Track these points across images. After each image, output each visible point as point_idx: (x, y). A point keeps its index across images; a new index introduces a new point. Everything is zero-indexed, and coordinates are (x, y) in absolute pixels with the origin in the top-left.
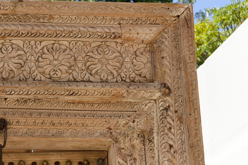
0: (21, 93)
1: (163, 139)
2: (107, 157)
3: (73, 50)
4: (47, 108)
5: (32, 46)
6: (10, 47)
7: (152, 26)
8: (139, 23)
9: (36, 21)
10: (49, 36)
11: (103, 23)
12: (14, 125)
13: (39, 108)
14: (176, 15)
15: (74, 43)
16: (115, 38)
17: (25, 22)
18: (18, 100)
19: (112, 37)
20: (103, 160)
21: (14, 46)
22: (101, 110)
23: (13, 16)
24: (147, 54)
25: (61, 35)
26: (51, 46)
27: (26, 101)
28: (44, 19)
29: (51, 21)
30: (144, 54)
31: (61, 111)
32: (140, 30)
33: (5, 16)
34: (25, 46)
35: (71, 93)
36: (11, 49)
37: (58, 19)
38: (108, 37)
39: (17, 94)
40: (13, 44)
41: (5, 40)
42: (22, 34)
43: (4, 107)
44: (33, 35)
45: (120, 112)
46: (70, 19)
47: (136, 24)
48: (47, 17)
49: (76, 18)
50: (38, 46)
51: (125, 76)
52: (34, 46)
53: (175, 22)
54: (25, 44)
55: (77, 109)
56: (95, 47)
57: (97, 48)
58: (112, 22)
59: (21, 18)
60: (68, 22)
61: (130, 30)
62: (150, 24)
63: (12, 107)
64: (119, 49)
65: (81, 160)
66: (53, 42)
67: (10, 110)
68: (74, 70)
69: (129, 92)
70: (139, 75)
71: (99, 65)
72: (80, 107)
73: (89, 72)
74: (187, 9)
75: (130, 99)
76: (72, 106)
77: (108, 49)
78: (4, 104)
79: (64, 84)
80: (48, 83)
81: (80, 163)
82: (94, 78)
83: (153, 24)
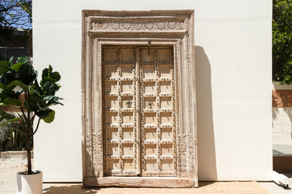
0: (153, 33)
1: (186, 44)
2: (173, 47)
3: (165, 22)
4: (159, 37)
8: (181, 14)
9: (156, 15)
10: (159, 19)
11: (172, 15)
12: (152, 41)
13: (157, 36)
14: (190, 12)
15: (165, 20)
16: (175, 19)
18: (152, 35)
22: (171, 37)
24: (183, 22)
25: (162, 19)
26: (160, 21)
27: (154, 35)
29: (160, 15)
31: (162, 37)
32: (181, 17)
33: (149, 14)
34: (154, 21)
35: (165, 33)
36: (150, 22)
38: (173, 18)
41: (149, 20)
42: (153, 18)
44: (155, 19)
45: (176, 37)
46: (164, 14)
48: (158, 14)
51: (177, 29)
52: (156, 21)
53: (190, 14)
56: (170, 21)
58: (174, 15)
59: (152, 14)
61: (179, 17)
62: (183, 15)
64: (176, 21)
67: (151, 37)
68: (165, 27)
69: (178, 33)
70: (181, 28)
71: (171, 26)
72: (167, 36)
73: (169, 27)
74: (193, 11)
75: (178, 34)
76: (165, 36)
77: (173, 21)
78: (149, 36)
79: (163, 31)
80: (159, 31)
81: (167, 49)
82: (170, 29)
83: (185, 15)
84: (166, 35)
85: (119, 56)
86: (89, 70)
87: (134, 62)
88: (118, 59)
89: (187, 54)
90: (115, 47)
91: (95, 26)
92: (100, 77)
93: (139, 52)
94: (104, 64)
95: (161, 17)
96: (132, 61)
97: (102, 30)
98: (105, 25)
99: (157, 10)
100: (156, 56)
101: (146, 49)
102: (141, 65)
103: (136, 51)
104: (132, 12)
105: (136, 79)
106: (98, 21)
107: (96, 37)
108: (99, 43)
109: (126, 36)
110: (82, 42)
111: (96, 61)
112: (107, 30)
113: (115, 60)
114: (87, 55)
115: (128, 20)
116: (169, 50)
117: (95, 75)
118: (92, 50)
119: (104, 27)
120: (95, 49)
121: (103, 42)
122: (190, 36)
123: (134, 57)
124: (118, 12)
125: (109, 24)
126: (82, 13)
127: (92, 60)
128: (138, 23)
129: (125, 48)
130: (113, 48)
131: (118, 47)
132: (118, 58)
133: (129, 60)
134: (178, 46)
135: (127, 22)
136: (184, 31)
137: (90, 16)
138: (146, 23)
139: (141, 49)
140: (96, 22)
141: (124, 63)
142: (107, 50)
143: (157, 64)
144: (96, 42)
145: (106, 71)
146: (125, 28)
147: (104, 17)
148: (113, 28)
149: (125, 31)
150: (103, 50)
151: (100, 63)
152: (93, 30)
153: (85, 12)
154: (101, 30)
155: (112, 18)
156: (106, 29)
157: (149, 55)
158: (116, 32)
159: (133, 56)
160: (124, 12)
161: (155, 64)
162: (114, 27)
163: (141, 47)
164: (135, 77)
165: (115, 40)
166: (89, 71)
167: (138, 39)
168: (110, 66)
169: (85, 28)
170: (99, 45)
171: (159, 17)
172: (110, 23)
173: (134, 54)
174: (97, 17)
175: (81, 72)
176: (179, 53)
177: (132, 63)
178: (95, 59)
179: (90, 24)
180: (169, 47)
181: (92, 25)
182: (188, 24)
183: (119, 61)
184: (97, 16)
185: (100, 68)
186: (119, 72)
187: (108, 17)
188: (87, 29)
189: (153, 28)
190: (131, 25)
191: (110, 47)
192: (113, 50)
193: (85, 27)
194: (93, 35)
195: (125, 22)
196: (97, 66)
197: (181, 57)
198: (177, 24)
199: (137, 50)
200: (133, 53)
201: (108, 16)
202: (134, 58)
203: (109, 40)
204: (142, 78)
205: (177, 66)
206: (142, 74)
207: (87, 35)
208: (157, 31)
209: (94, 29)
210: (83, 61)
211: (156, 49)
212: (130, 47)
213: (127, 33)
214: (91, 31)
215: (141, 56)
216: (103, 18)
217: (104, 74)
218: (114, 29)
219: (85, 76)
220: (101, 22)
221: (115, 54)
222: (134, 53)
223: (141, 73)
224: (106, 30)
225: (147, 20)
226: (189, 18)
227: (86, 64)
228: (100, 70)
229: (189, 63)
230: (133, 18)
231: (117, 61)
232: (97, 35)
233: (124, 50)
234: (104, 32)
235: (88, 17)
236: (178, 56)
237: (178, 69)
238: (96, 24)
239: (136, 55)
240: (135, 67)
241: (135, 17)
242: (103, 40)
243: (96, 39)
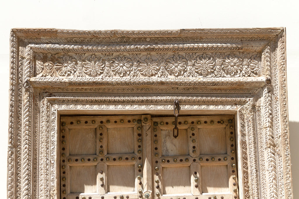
0: (186, 85)
1: (266, 110)
2: (234, 118)
3: (214, 58)
4: (200, 93)
5: (191, 56)
6: (178, 57)
7: (261, 42)
8: (253, 39)
9: (193, 41)
10: (200, 50)
11: (231, 40)
12: (183, 103)
13: (196, 93)
14: (275, 35)
15: (215, 54)
16: (238, 50)
17: (186, 41)
18: (184, 89)
19: (237, 49)
20: (232, 120)
21: (180, 56)
22: (231, 93)
23: (179, 38)
24: (258, 59)
25: (207, 49)
26: (202, 55)
27: (188, 89)
28: (197, 39)
29: (201, 40)
30: (256, 58)
31: (208, 94)
32: (253, 45)
33: (174, 38)
34: (187, 56)
35: (214, 84)
36: (179, 58)
37: (205, 39)
38: (235, 49)
39: (184, 86)
40: (179, 55)
41: (175, 53)
42: (185, 49)
43: (176, 92)
44: (191, 50)
45: (242, 94)
46: (212, 39)
47: (252, 40)
48: (199, 38)
49: (215, 38)
50: (194, 56)
51: (245, 73)
52: (192, 56)
53: (275, 38)
54: (186, 55)
55: (217, 93)
56: (227, 55)
57: (228, 56)
58: (237, 40)
59: (184, 39)
60: (211, 41)
61: (248, 44)
62: (260, 40)
63: (181, 92)
64: (241, 56)
65: (219, 120)
66: (203, 53)
67: (180, 94)
68: (215, 70)
69: (247, 83)
70: (253, 72)
71: (230, 67)
72: (219, 92)
73: (224, 71)
74: (283, 31)
75: (248, 87)
76: (214, 92)
77: (234, 56)
78: (177, 91)
79: (210, 79)
80: (201, 79)
81: (219, 122)
82: (227, 74)
83: (262, 40)
84: (218, 89)
85: (101, 140)
86: (28, 174)
87: (138, 155)
88: (98, 148)
89: (271, 134)
90: (92, 118)
91: (43, 69)
92: (55, 192)
93: (150, 130)
94: (64, 161)
95: (205, 45)
96: (134, 153)
97: (61, 77)
98: (68, 67)
99: (195, 28)
100: (193, 141)
101: (167, 123)
102: (157, 162)
103: (144, 128)
104: (133, 33)
105: (144, 197)
106: (49, 56)
107: (45, 95)
108: (53, 109)
109: (120, 91)
110: (11, 106)
111: (44, 154)
112: (73, 78)
113: (92, 151)
114: (23, 139)
115: (125, 54)
116: (224, 126)
117: (42, 187)
118: (35, 127)
119: (64, 69)
120: (42, 124)
121: (64, 107)
122: (278, 92)
123: (140, 144)
124: (100, 32)
125: (78, 62)
126: (12, 36)
127: (35, 150)
128: (149, 60)
129: (116, 122)
130: (86, 122)
131: (98, 119)
132: (99, 145)
133: (126, 150)
134: (248, 116)
135: (121, 58)
136: (263, 78)
137: (30, 45)
138: (167, 62)
139: (156, 124)
140: (44, 59)
141: (114, 157)
142: (72, 127)
143: (194, 160)
144: (45, 107)
145: (68, 176)
146: (117, 73)
147: (66, 46)
148: (86, 73)
149: (116, 78)
150: (61, 124)
151: (55, 157)
152: (38, 78)
153: (19, 34)
154: (57, 78)
155: (85, 48)
156: (69, 75)
157: (176, 137)
158: (94, 82)
159: (136, 140)
160: (114, 33)
161: (191, 160)
162: (91, 71)
163: (155, 120)
164: (141, 192)
165: (92, 103)
166: (27, 179)
167: (150, 98)
168: (79, 165)
169: (18, 73)
170: (54, 114)
171: (201, 44)
172: (80, 60)
173: (139, 135)
174: (48, 46)
175: (8, 181)
176: (251, 132)
177: (133, 158)
178: (42, 148)
179: (30, 63)
180: (225, 119)
181: (35, 64)
182: (270, 62)
183: (101, 152)
184: (47, 43)
185: (54, 170)
186: (102, 179)
187: (76, 47)
188: (22, 75)
189: (185, 71)
190: (132, 65)
191: (78, 118)
192: (87, 127)
193: (18, 70)
194: (38, 91)
195: (118, 58)
196: (47, 164)
197: (255, 143)
198: (244, 63)
199: (147, 125)
200: (136, 134)
201: (76, 43)
202: (139, 146)
203: (76, 102)
204: (158, 195)
205: (246, 164)
206: (160, 184)
207: (24, 90)
208: (194, 78)
209: (41, 75)
210: (12, 153)
211: (193, 123)
212: (130, 118)
213: (122, 84)
214: (33, 79)
215: (155, 138)
216: (62, 49)
217: (64, 186)
218: (90, 75)
219: (16, 191)
220: (59, 58)
221: (91, 135)
222: (140, 132)
223: (157, 182)
224: (69, 77)
225: (170, 53)
226: (274, 49)
227: (20, 160)
228: (55, 175)
229: (277, 157)
230: (137, 48)
231: (98, 153)
232: (47, 90)
233: (115, 126)
234: (65, 83)
235: (25, 45)
236: (247, 139)
237: (249, 172)
238: (47, 64)
239: (144, 136)
240: (142, 166)
241: (142, 47)
242: (63, 102)
243: (46, 99)
